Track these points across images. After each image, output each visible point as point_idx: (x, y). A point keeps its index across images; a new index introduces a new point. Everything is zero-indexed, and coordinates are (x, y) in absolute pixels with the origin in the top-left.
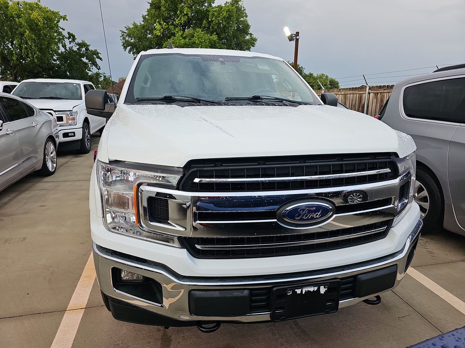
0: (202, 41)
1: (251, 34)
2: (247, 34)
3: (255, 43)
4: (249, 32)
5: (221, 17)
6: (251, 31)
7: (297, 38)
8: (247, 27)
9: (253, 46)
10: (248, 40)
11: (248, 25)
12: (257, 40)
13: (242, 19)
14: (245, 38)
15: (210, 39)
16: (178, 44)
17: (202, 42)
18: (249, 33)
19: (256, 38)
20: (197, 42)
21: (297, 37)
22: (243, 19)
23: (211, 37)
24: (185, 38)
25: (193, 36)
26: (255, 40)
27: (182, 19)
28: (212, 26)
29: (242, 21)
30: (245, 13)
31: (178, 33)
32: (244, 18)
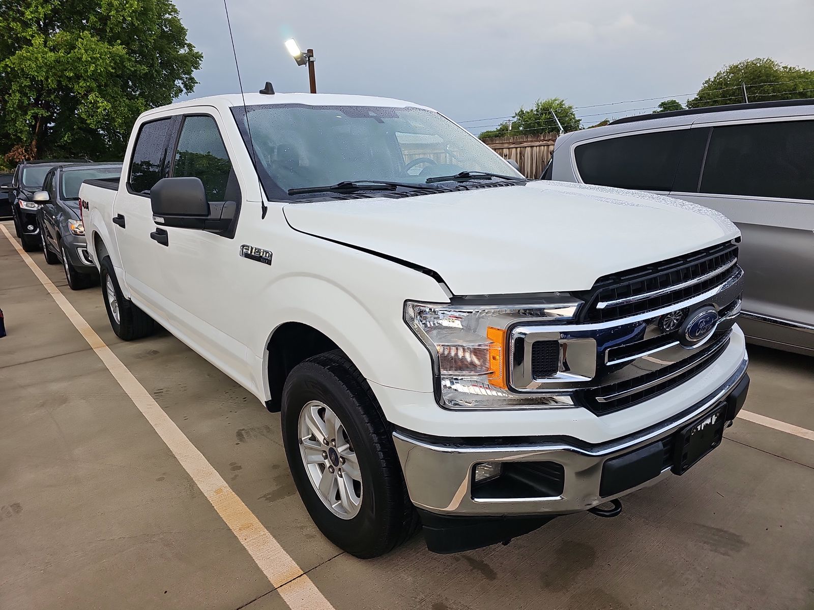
0: (94, 56)
1: (190, 46)
2: (182, 45)
3: (200, 62)
4: (186, 42)
5: (129, 11)
6: (189, 39)
7: (311, 60)
8: (181, 31)
9: (196, 68)
10: (184, 56)
11: (183, 28)
12: (202, 57)
13: (167, 16)
14: (178, 51)
15: (110, 53)
16: (41, 61)
17: (96, 59)
18: (186, 44)
19: (200, 53)
20: (84, 59)
21: (311, 58)
22: (170, 17)
23: (114, 49)
24: (53, 49)
25: (73, 47)
26: (199, 56)
27: (40, 9)
28: (111, 28)
29: (169, 21)
30: (171, 4)
31: (32, 38)
32: (171, 15)
